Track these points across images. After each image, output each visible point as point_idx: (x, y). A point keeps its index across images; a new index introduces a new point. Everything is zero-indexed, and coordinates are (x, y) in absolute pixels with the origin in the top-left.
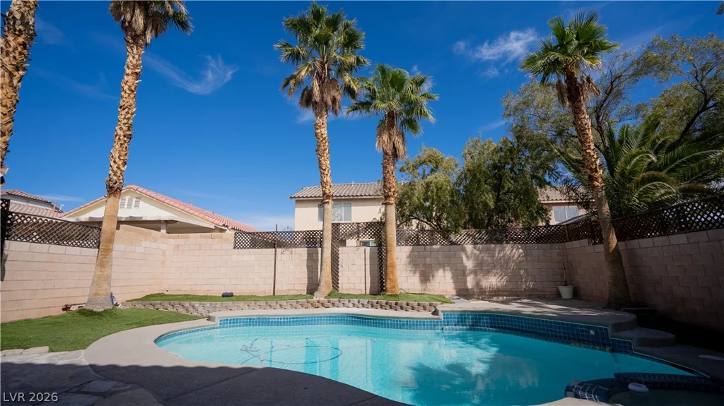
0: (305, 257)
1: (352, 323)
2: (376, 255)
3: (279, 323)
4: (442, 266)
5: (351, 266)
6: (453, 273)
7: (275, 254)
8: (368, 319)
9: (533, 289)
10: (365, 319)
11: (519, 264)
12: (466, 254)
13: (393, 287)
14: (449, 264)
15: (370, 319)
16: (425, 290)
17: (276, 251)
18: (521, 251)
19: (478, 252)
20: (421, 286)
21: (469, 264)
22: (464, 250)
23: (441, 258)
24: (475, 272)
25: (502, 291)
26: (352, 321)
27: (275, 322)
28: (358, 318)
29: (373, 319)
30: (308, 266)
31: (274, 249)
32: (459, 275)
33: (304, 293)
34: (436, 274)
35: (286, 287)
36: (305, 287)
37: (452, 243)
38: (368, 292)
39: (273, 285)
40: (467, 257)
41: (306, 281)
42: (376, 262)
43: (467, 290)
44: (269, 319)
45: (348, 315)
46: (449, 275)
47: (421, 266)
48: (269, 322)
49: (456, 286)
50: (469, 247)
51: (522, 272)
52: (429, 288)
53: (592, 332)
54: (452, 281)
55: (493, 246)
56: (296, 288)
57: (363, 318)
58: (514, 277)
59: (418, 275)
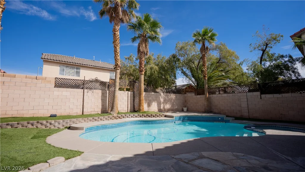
0: (100, 94)
1: (141, 124)
2: (133, 95)
3: (112, 127)
4: (154, 100)
5: (122, 100)
6: (157, 103)
7: (84, 92)
8: (149, 121)
9: (177, 109)
10: (147, 121)
11: (174, 100)
12: (161, 97)
13: (143, 109)
14: (156, 100)
15: (150, 121)
16: (149, 110)
17: (84, 91)
18: (175, 96)
19: (164, 96)
20: (148, 108)
21: (162, 100)
22: (161, 95)
23: (154, 98)
24: (163, 103)
25: (170, 110)
26: (141, 123)
27: (110, 127)
28: (144, 121)
29: (151, 121)
30: (101, 99)
31: (83, 90)
32: (159, 104)
33: (100, 113)
34: (152, 104)
35: (89, 110)
36: (100, 110)
37: (156, 92)
38: (129, 111)
39: (82, 109)
40: (162, 98)
41: (101, 107)
42: (132, 98)
43: (161, 109)
44: (107, 125)
45: (139, 121)
46: (156, 104)
47: (148, 100)
48: (107, 127)
49: (158, 108)
50: (162, 94)
51: (175, 103)
52: (150, 109)
53: (220, 119)
54: (157, 106)
55: (168, 94)
56: (95, 110)
57: (146, 121)
58: (173, 105)
59: (147, 104)
